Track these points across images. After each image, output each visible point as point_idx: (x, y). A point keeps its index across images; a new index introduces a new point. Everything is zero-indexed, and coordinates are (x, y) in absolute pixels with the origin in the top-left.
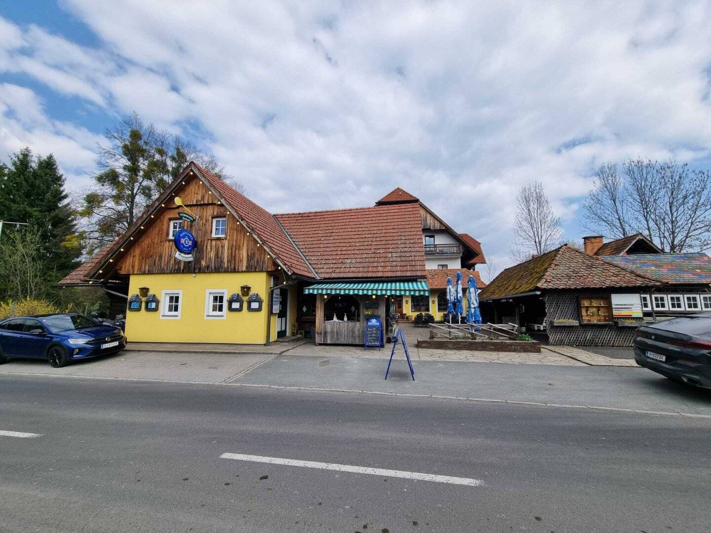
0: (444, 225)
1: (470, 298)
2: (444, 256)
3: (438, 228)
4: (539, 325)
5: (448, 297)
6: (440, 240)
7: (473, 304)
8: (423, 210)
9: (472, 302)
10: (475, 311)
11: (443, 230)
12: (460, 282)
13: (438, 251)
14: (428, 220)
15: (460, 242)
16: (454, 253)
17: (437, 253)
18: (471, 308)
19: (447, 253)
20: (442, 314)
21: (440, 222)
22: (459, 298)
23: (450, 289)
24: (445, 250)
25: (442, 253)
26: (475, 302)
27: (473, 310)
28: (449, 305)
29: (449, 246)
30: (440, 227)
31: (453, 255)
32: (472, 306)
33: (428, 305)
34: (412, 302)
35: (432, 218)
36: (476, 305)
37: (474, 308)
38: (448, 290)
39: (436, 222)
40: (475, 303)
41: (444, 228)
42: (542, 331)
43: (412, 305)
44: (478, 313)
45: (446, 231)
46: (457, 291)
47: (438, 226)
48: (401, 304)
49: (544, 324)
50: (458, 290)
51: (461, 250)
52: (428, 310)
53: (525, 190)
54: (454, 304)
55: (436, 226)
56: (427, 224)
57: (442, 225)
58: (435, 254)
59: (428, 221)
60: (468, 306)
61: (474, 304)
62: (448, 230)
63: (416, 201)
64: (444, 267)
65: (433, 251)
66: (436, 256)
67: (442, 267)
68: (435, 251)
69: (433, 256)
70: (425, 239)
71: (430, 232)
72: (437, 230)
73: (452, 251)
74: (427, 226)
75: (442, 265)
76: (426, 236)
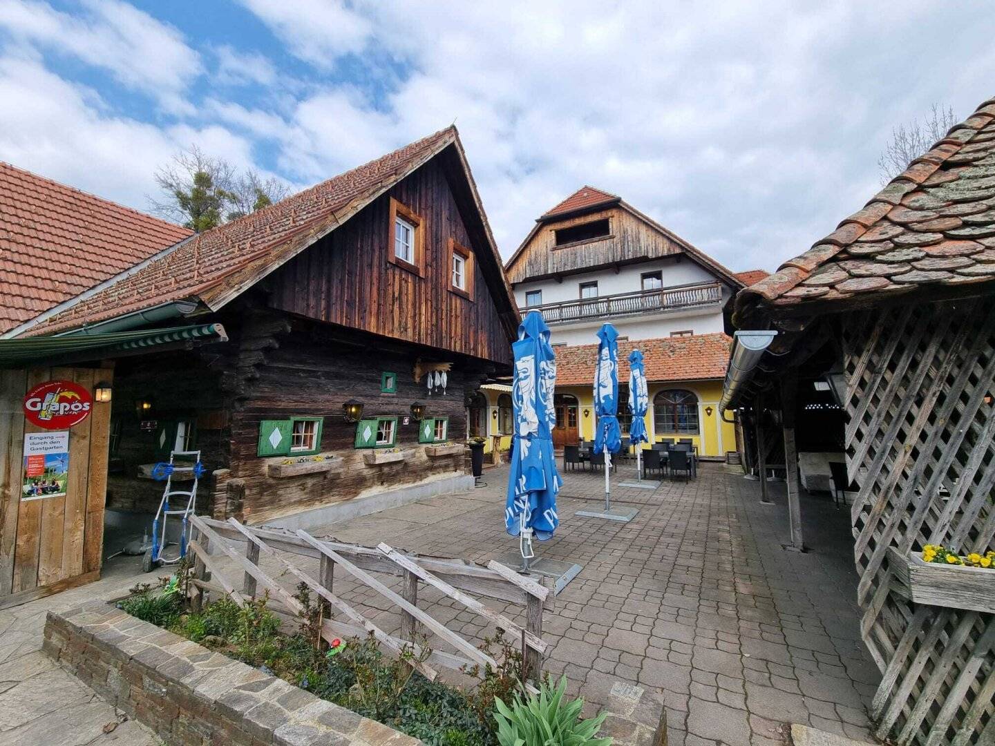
0: (678, 244)
2: (679, 311)
3: (665, 253)
6: (674, 277)
11: (677, 256)
13: (665, 302)
14: (642, 239)
15: (716, 277)
16: (704, 303)
17: (664, 308)
19: (687, 305)
21: (668, 239)
22: (603, 401)
23: (635, 380)
24: (686, 297)
25: (677, 306)
27: (524, 446)
29: (691, 288)
30: (669, 250)
31: (700, 308)
35: (652, 235)
39: (660, 240)
41: (678, 251)
45: (684, 256)
47: (664, 248)
48: (575, 417)
51: (722, 294)
53: (903, 138)
55: (660, 250)
56: (640, 248)
57: (673, 245)
58: (660, 308)
59: (642, 242)
62: (689, 254)
63: (615, 204)
64: (684, 335)
65: (657, 304)
66: (661, 313)
67: (679, 336)
68: (662, 302)
69: (655, 314)
70: (642, 283)
71: (649, 265)
72: (663, 258)
73: (699, 298)
74: (641, 253)
75: (681, 333)
76: (645, 276)
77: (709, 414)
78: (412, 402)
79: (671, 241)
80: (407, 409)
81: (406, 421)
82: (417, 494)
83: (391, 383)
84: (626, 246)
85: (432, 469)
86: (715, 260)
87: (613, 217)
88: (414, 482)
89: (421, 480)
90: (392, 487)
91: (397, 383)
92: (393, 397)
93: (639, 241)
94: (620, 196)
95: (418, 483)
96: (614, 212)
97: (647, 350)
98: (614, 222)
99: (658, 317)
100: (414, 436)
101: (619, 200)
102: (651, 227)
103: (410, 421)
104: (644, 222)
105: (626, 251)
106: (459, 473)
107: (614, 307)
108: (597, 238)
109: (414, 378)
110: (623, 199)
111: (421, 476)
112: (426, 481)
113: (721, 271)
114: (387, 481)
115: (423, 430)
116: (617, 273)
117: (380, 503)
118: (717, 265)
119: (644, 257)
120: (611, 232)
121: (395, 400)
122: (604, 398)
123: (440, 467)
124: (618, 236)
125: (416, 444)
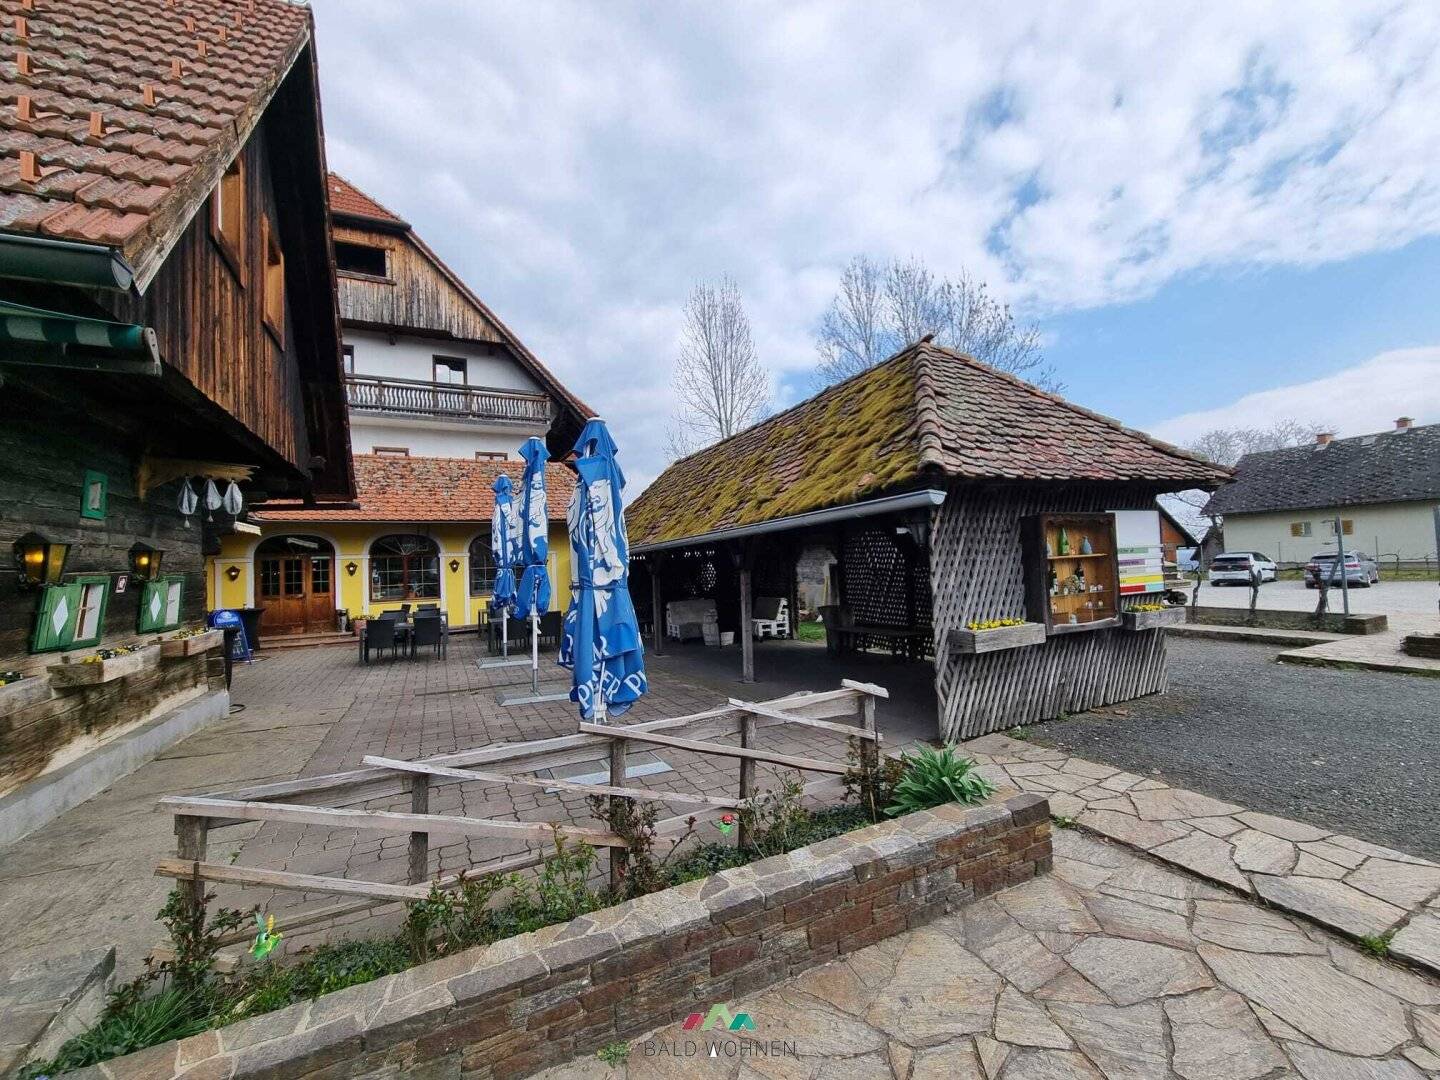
0: (497, 330)
1: (590, 536)
2: (495, 423)
3: (478, 336)
4: (768, 622)
5: (497, 546)
6: (483, 374)
7: (604, 564)
8: (426, 267)
9: (597, 556)
10: (613, 604)
11: (491, 344)
12: (537, 477)
13: (475, 407)
14: (442, 304)
15: (543, 388)
16: (527, 419)
17: (474, 416)
18: (592, 587)
19: (506, 417)
20: (481, 603)
21: (484, 316)
22: (534, 545)
23: (503, 517)
24: (501, 406)
25: (488, 416)
26: (613, 558)
27: (601, 599)
28: (501, 572)
29: (512, 396)
30: (483, 333)
31: (524, 425)
32: (600, 578)
33: (436, 579)
34: (371, 569)
35: (458, 302)
36: (619, 571)
37: (611, 587)
38: (497, 521)
39: (470, 314)
40: (612, 566)
41: (496, 339)
42: (775, 638)
43: (372, 581)
44: (628, 613)
45: (504, 350)
46: (524, 515)
47: (476, 329)
48: (326, 576)
49: (780, 617)
50: (532, 512)
51: (548, 412)
52: (434, 591)
54: (519, 570)
55: (471, 330)
56: (439, 316)
57: (490, 329)
58: (468, 414)
59: (442, 308)
60: (575, 578)
61: (608, 569)
62: (510, 348)
63: (400, 231)
64: (496, 459)
65: (460, 407)
66: (471, 422)
67: (488, 458)
68: (468, 406)
69: (459, 422)
70: (434, 369)
71: (450, 347)
72: (473, 341)
73: (521, 411)
74: (440, 324)
75: (491, 455)
76: (438, 360)
77: (455, 570)
78: (131, 542)
79: (488, 322)
80: (122, 557)
81: (122, 583)
82: (155, 740)
83: (95, 496)
84: (415, 307)
85: (162, 686)
86: (546, 366)
87: (393, 250)
88: (139, 717)
89: (148, 712)
90: (105, 735)
91: (111, 500)
92: (100, 530)
93: (438, 304)
94: (410, 223)
95: (147, 719)
96: (395, 243)
97: (463, 475)
98: (395, 261)
99: (463, 427)
100: (130, 618)
101: (408, 228)
102: (457, 289)
103: (130, 585)
104: (447, 279)
105: (415, 314)
106: (202, 689)
107: (389, 397)
108: (362, 275)
109: (136, 490)
110: (413, 229)
111: (148, 702)
112: (156, 713)
113: (552, 383)
114: (96, 724)
115: (148, 603)
116: (392, 344)
117: (100, 773)
118: (548, 374)
119: (444, 332)
120: (388, 273)
121: (104, 537)
122: (536, 540)
123: (174, 680)
124: (401, 285)
125: (132, 635)
